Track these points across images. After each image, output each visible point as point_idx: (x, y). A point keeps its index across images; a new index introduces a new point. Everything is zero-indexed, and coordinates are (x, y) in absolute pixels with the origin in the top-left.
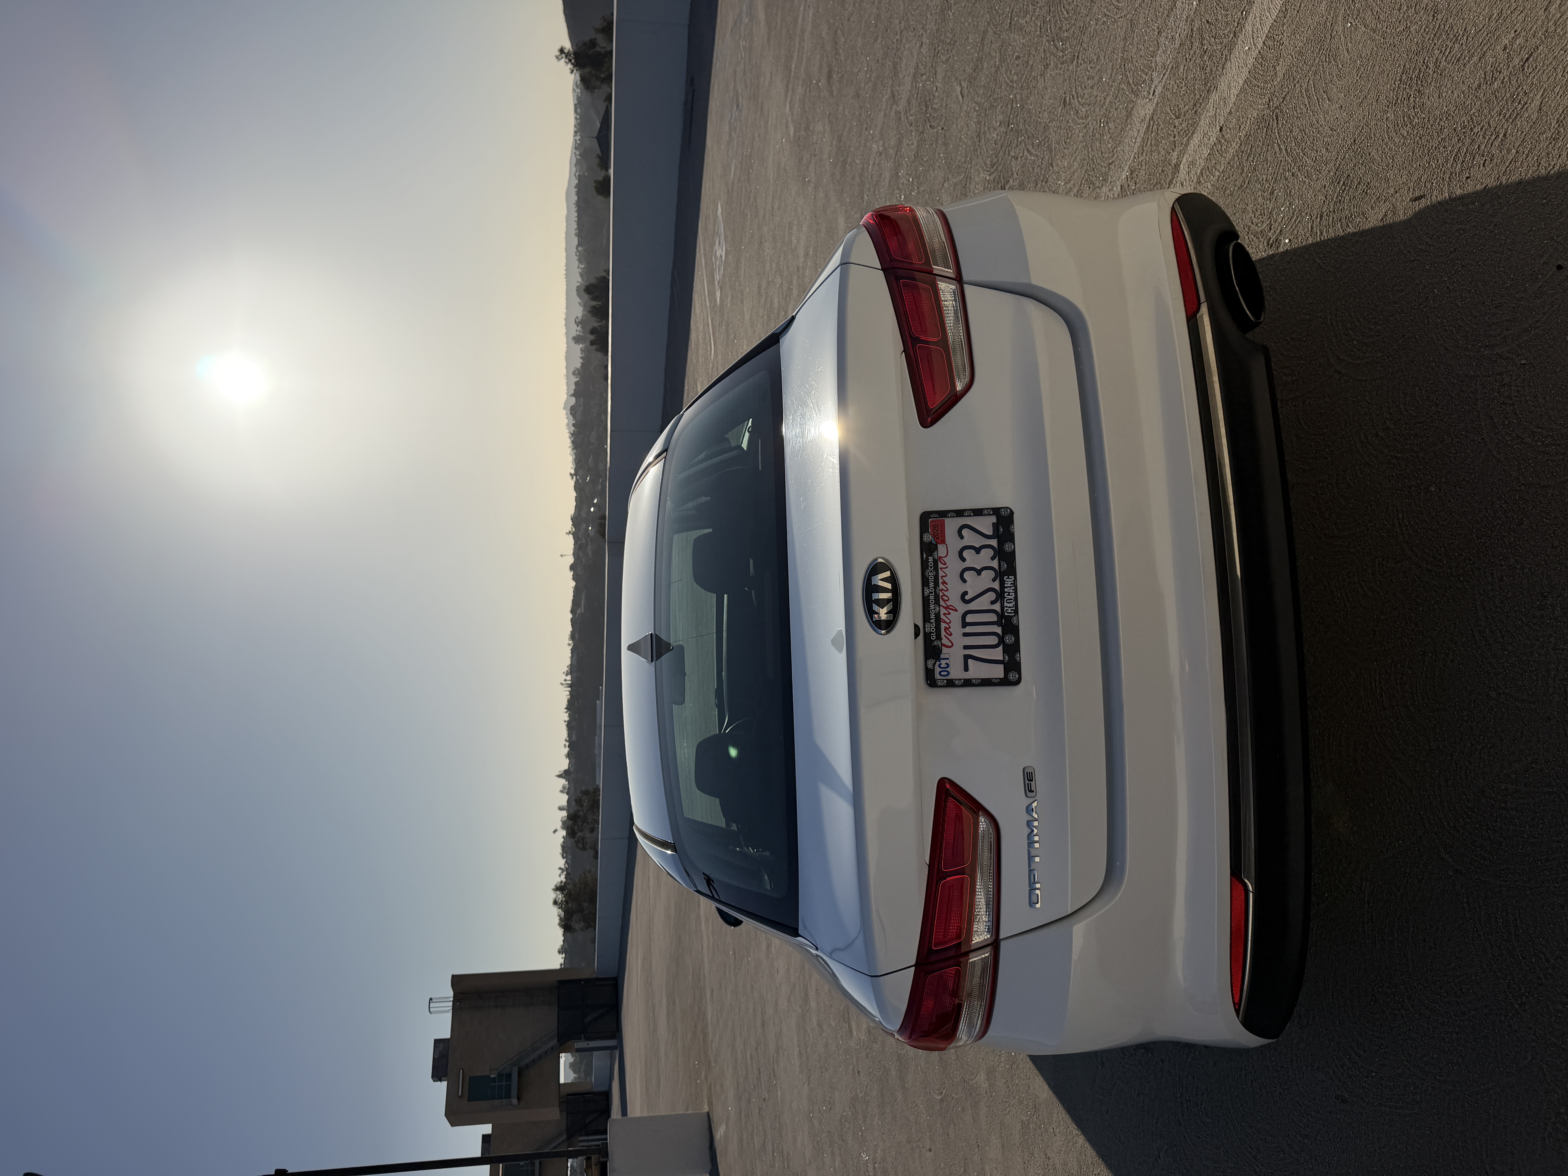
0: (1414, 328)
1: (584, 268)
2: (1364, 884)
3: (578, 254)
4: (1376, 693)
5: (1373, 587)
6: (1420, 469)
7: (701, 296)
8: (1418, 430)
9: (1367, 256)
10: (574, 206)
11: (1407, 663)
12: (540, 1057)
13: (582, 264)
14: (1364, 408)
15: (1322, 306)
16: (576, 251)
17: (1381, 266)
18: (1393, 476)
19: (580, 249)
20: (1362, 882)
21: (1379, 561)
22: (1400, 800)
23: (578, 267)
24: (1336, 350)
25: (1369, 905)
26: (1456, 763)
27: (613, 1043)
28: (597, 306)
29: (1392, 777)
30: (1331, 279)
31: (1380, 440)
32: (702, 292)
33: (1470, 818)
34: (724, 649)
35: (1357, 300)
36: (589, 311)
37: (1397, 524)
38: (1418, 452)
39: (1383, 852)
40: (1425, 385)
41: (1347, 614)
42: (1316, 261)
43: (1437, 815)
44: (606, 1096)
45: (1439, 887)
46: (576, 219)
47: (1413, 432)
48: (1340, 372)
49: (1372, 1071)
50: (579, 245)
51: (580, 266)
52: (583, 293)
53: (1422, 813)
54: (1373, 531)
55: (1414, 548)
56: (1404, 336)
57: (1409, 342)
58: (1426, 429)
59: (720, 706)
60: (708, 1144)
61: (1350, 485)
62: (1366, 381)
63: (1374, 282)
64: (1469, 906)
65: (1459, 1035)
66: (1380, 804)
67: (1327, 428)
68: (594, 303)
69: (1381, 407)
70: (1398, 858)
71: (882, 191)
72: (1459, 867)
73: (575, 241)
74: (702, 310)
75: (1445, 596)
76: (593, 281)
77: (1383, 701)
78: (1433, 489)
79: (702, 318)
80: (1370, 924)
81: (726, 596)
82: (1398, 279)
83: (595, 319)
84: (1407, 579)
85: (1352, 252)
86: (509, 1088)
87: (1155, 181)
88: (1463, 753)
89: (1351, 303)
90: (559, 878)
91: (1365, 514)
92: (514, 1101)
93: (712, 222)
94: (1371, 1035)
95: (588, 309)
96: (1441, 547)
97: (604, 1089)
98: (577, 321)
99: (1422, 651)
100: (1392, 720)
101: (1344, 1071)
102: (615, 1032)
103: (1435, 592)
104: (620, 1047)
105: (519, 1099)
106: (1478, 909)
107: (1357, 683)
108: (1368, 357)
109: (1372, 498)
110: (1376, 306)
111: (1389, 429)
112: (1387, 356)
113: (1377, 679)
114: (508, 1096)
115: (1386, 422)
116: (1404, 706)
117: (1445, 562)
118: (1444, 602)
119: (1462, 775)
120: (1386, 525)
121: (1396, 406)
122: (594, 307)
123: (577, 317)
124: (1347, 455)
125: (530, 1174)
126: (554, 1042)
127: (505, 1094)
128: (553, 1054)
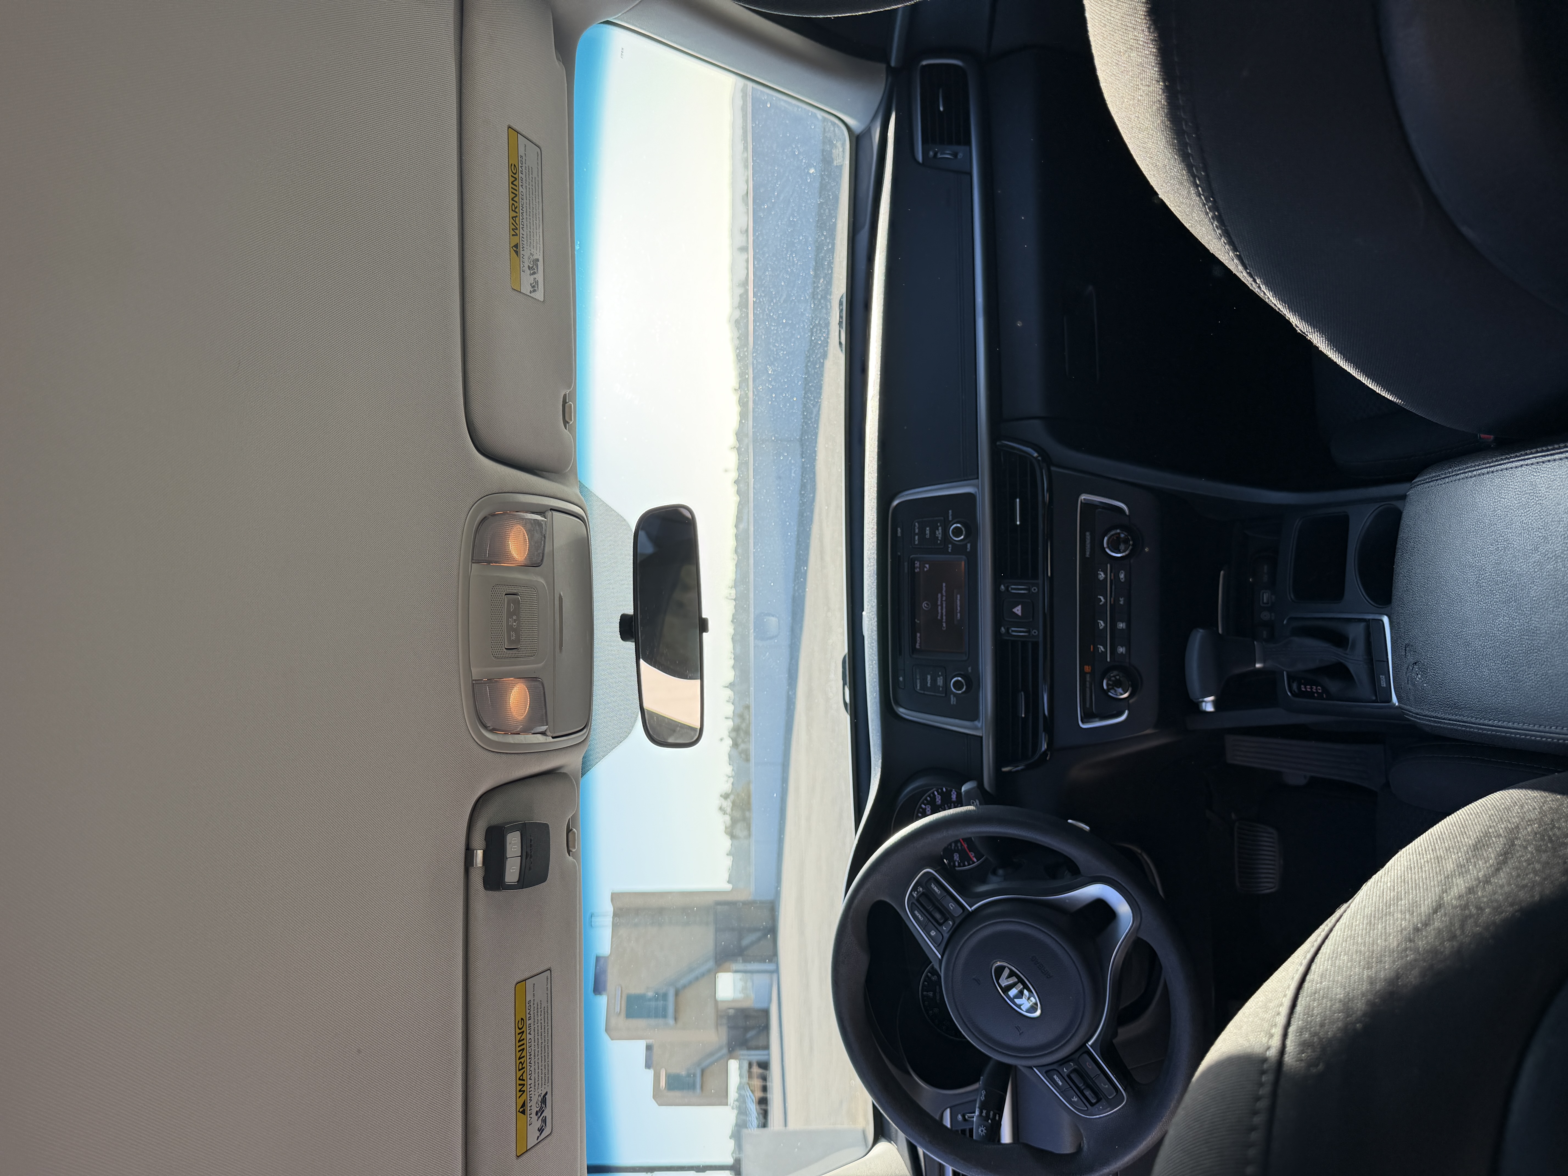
12: (697, 979)
27: (771, 967)
44: (766, 1013)
86: (665, 1009)
90: (726, 786)
92: (671, 1022)
97: (763, 1005)
102: (773, 956)
104: (777, 971)
105: (676, 1019)
114: (665, 1016)
125: (691, 1087)
126: (711, 964)
127: (662, 1014)
128: (710, 976)
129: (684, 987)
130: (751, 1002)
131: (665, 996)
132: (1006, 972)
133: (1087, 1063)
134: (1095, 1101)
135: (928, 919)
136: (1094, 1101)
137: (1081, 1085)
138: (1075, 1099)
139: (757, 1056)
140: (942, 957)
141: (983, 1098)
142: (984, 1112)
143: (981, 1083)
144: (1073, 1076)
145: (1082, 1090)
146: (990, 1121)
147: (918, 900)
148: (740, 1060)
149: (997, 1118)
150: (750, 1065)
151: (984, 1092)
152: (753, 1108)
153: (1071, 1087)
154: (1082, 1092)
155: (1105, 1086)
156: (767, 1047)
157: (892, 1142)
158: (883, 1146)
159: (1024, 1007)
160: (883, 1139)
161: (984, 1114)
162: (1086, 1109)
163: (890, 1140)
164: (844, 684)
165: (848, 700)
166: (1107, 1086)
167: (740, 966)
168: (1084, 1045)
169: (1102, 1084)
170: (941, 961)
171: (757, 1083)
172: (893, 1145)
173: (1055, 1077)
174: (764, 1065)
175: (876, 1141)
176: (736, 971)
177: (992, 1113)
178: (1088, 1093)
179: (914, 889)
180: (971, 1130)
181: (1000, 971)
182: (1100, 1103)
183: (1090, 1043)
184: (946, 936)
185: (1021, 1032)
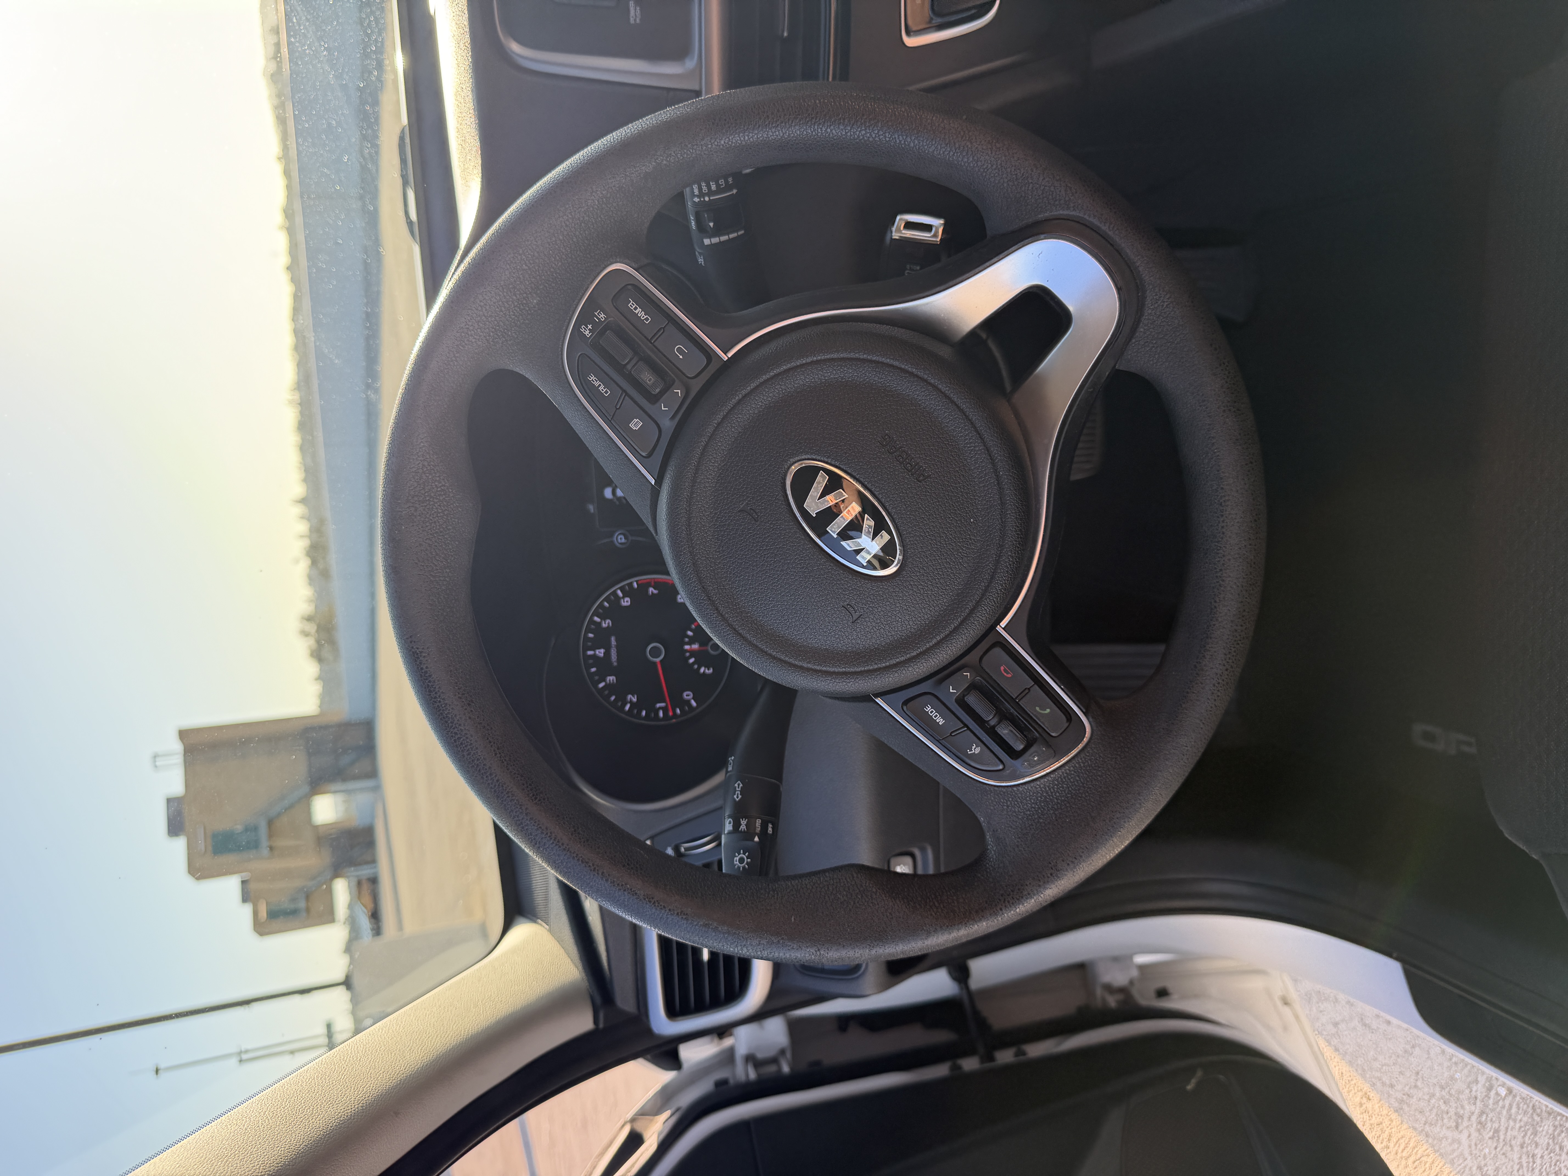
12: (290, 807)
86: (257, 841)
92: (266, 852)
102: (373, 772)
105: (270, 849)
114: (258, 848)
125: (294, 912)
126: (306, 789)
127: (254, 845)
128: (305, 801)
129: (279, 815)
130: (357, 821)
131: (255, 829)
132: (821, 481)
133: (1002, 668)
134: (1021, 747)
135: (624, 391)
136: (1019, 747)
137: (990, 718)
138: (976, 750)
139: (365, 872)
140: (659, 480)
141: (738, 797)
142: (744, 822)
143: (730, 769)
144: (972, 700)
145: (994, 727)
146: (756, 839)
147: (595, 345)
148: (347, 877)
149: (770, 830)
150: (359, 883)
151: (738, 785)
152: (365, 923)
153: (965, 725)
154: (992, 733)
155: (1044, 711)
156: (373, 861)
157: (539, 921)
158: (522, 931)
159: (863, 558)
160: (521, 919)
161: (743, 827)
162: (1001, 767)
163: (535, 919)
164: (405, 183)
165: (413, 216)
166: (1048, 710)
167: (339, 786)
168: (993, 628)
169: (1037, 709)
170: (655, 493)
171: (367, 898)
172: (541, 925)
173: (929, 709)
174: (374, 881)
175: (507, 926)
176: (335, 792)
177: (758, 822)
178: (1005, 731)
179: (585, 317)
180: (720, 862)
181: (804, 480)
182: (1033, 749)
183: (1004, 623)
184: (668, 425)
185: (855, 616)
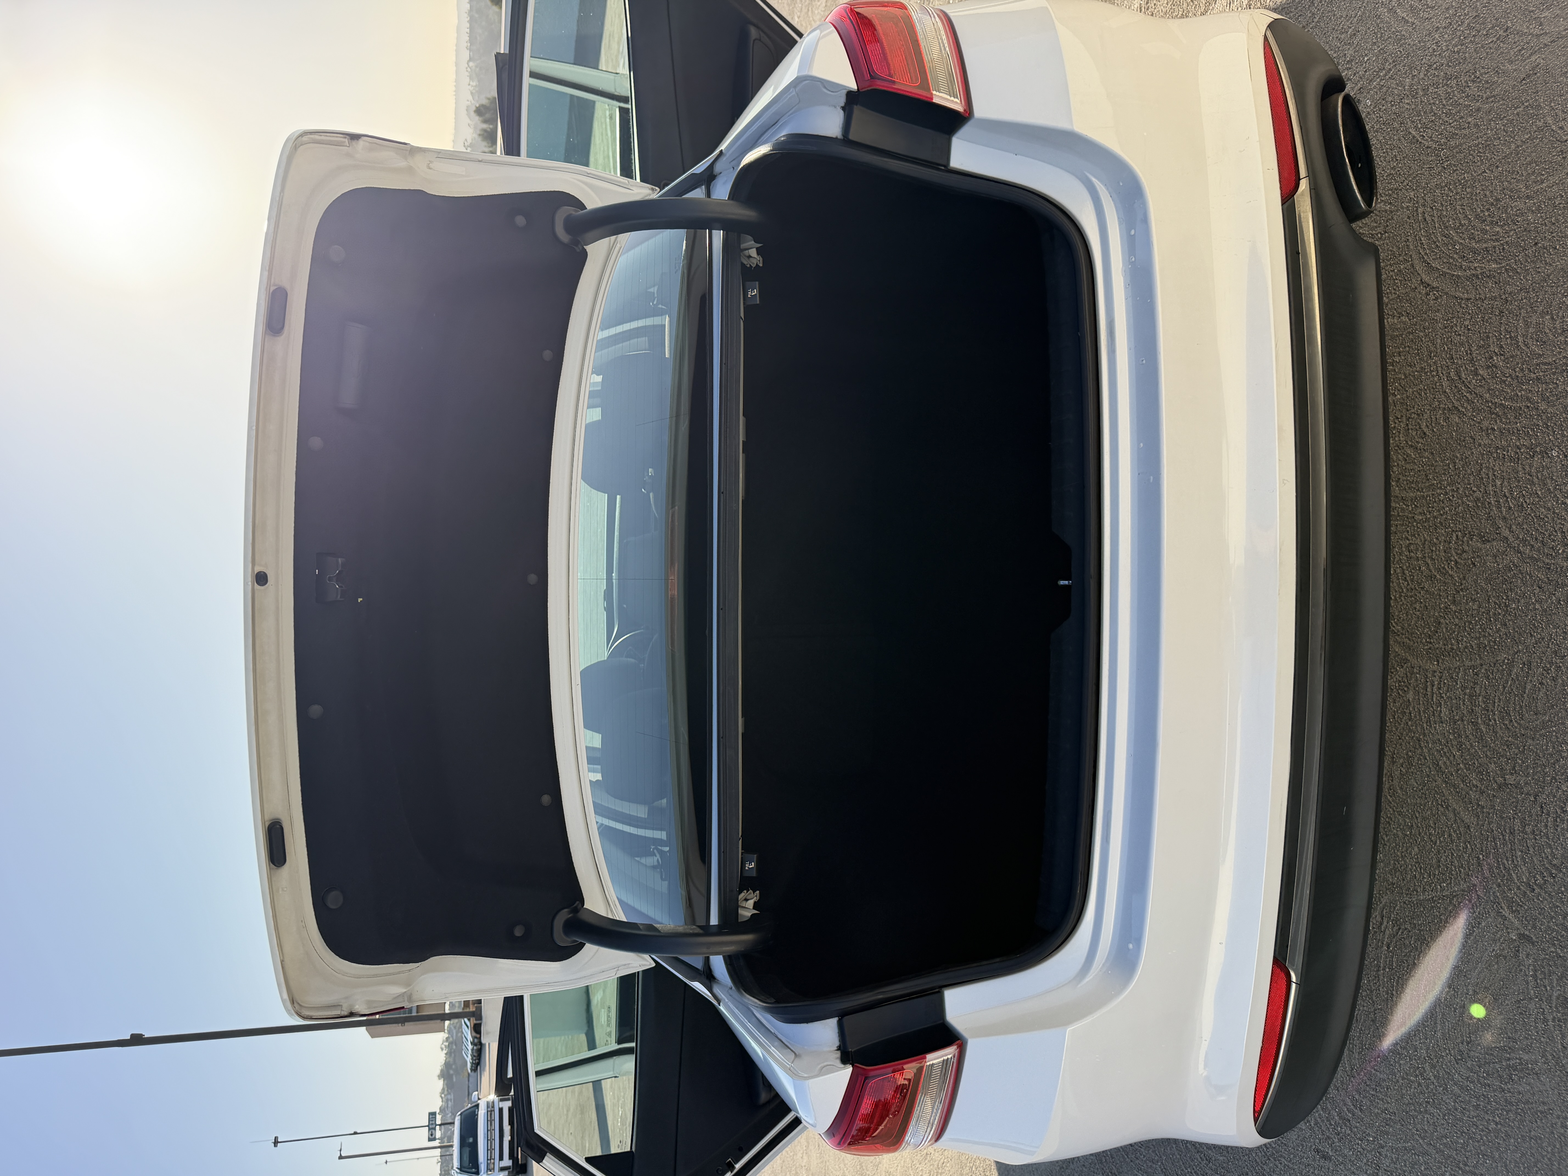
0: (1554, 234)
1: (476, 86)
2: (1385, 923)
3: (469, 69)
4: (1432, 700)
5: (1444, 568)
6: (1538, 425)
7: (602, 123)
8: (1541, 374)
9: (1492, 130)
10: (466, 15)
11: (1483, 671)
13: (473, 82)
14: (1460, 335)
15: (1412, 194)
16: (467, 65)
17: (1513, 146)
18: (1493, 429)
19: (471, 64)
20: (1383, 919)
21: (1457, 536)
22: (1450, 835)
23: (469, 85)
24: (1426, 254)
25: (1388, 948)
26: (1542, 807)
28: (489, 130)
29: (1442, 806)
30: (1430, 159)
31: (1480, 381)
32: (603, 120)
33: (1554, 877)
34: (616, 549)
35: (1468, 190)
36: (480, 135)
37: (1492, 493)
38: (1538, 403)
39: (1417, 892)
40: (1560, 314)
41: (1401, 596)
42: (1410, 133)
43: (1504, 864)
45: (1494, 950)
46: (468, 30)
47: (1533, 375)
48: (1428, 285)
49: (1369, 1135)
50: (470, 60)
51: (471, 83)
52: (472, 114)
53: (1481, 856)
54: (1453, 496)
55: (1514, 527)
56: (1536, 244)
57: (1544, 252)
58: (1554, 374)
59: (609, 610)
60: (585, 1007)
61: (1425, 433)
62: (1468, 299)
63: (1497, 167)
64: (1536, 980)
65: (1499, 1126)
66: (1420, 834)
67: (1400, 356)
68: (485, 126)
69: (1488, 337)
70: (1439, 903)
71: (816, 12)
72: (1527, 933)
73: (466, 55)
74: (602, 140)
75: (1554, 594)
76: (485, 102)
77: (1441, 711)
78: (1555, 453)
79: (602, 149)
80: (1387, 970)
81: (618, 497)
82: (1537, 165)
83: (485, 143)
84: (1498, 565)
85: (1469, 123)
87: (1180, 13)
88: (1555, 796)
89: (1457, 193)
91: (1444, 474)
93: (616, 39)
94: (1373, 1095)
95: (478, 132)
96: (1556, 531)
98: (466, 145)
99: (1508, 660)
100: (1451, 737)
101: (1331, 1125)
103: (1539, 588)
106: (1548, 988)
107: (1404, 682)
108: (1475, 268)
109: (1458, 455)
110: (1497, 200)
111: (1496, 367)
112: (1506, 270)
113: (1436, 683)
115: (1492, 358)
116: (1472, 722)
117: (1560, 552)
118: (1552, 603)
119: (1549, 824)
120: (1474, 491)
121: (1511, 337)
122: (485, 131)
123: (466, 140)
124: (1426, 394)
